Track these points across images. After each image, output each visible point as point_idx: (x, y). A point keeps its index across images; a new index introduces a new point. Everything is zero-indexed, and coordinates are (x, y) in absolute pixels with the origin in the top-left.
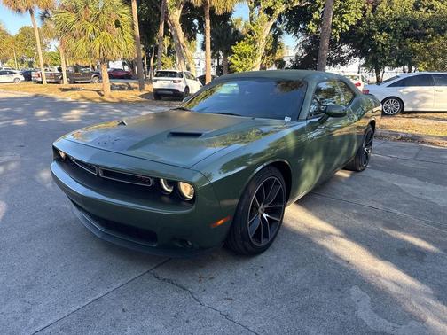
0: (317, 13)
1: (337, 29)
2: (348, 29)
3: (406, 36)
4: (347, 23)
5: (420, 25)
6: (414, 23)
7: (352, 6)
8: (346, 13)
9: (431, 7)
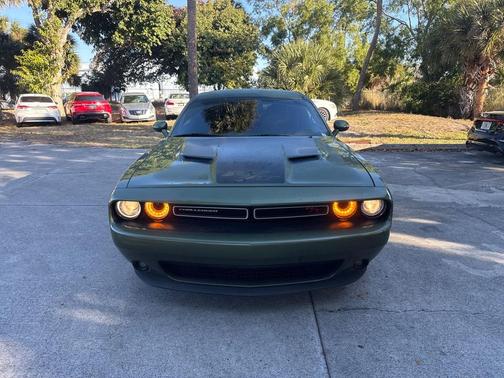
0: (122, 22)
1: (149, 43)
2: (160, 44)
3: (213, 55)
4: (157, 36)
5: (222, 45)
6: (217, 42)
7: (161, 19)
8: (155, 26)
9: (228, 28)
